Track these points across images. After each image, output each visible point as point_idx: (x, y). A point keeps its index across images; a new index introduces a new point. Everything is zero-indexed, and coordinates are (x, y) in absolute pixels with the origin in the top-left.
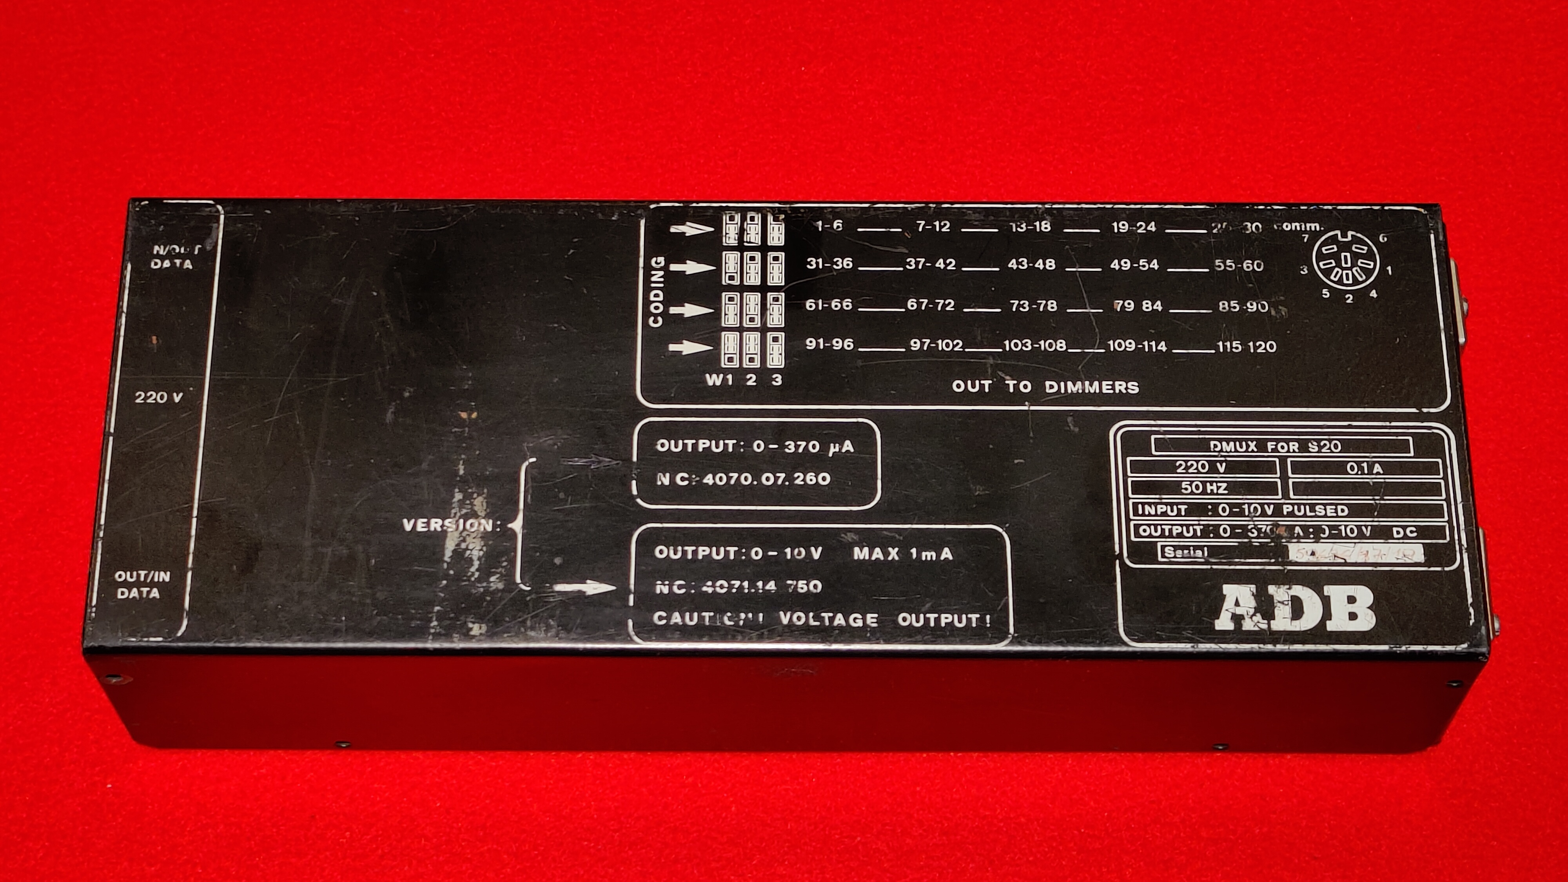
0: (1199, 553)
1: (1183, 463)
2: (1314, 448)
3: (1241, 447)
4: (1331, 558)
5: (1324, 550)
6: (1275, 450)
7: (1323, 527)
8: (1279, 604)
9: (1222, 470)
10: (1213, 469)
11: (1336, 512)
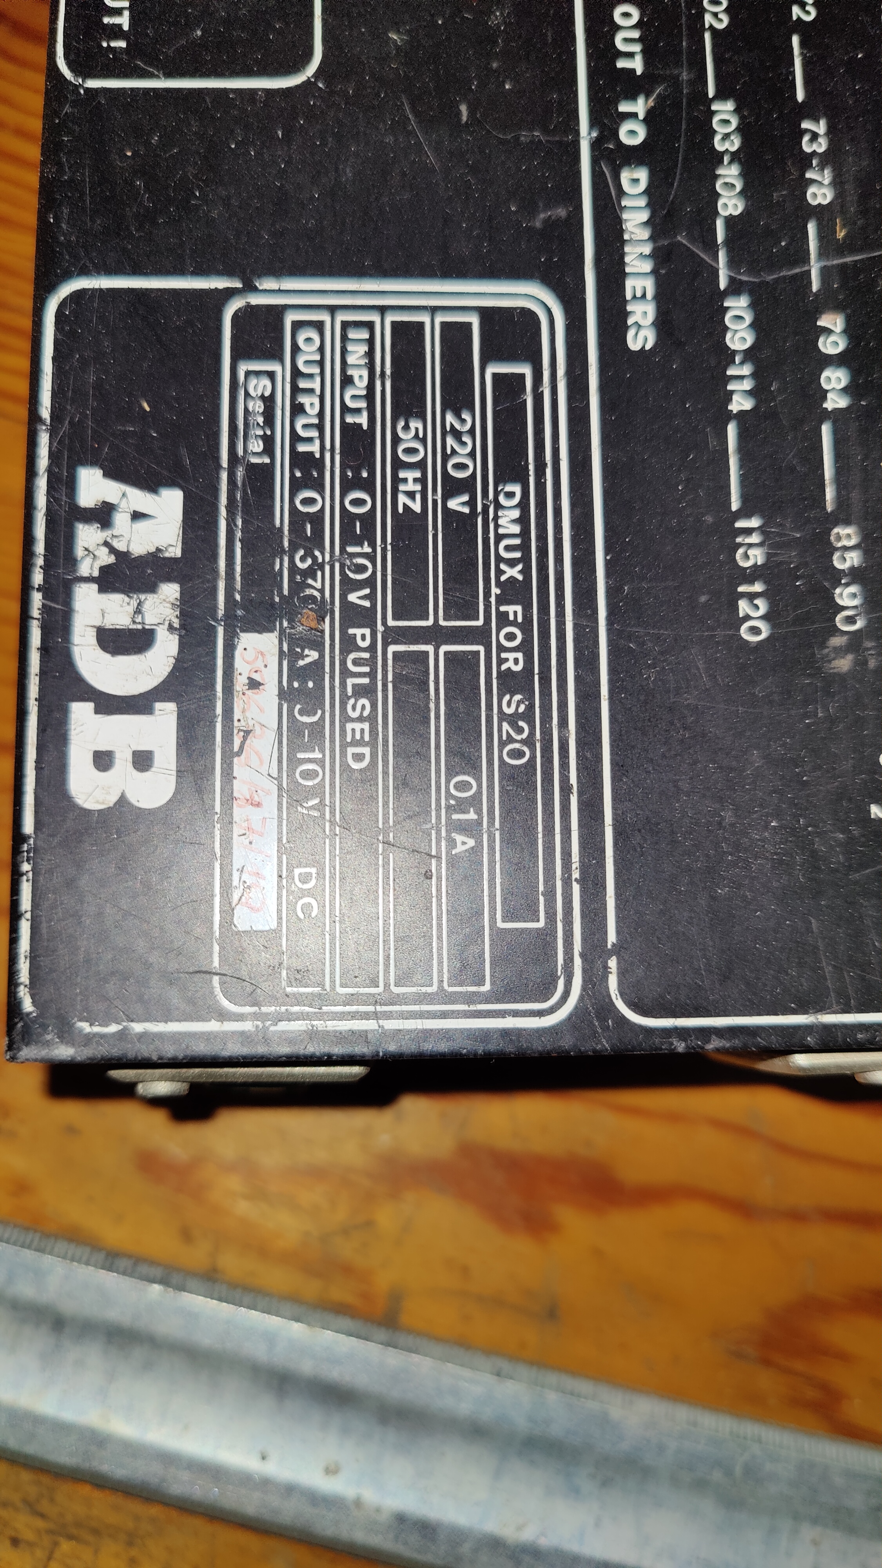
0: (257, 446)
1: (468, 426)
2: (512, 704)
3: (508, 548)
4: (243, 723)
5: (262, 710)
6: (503, 619)
7: (319, 712)
8: (134, 603)
9: (454, 504)
10: (452, 487)
11: (355, 743)
